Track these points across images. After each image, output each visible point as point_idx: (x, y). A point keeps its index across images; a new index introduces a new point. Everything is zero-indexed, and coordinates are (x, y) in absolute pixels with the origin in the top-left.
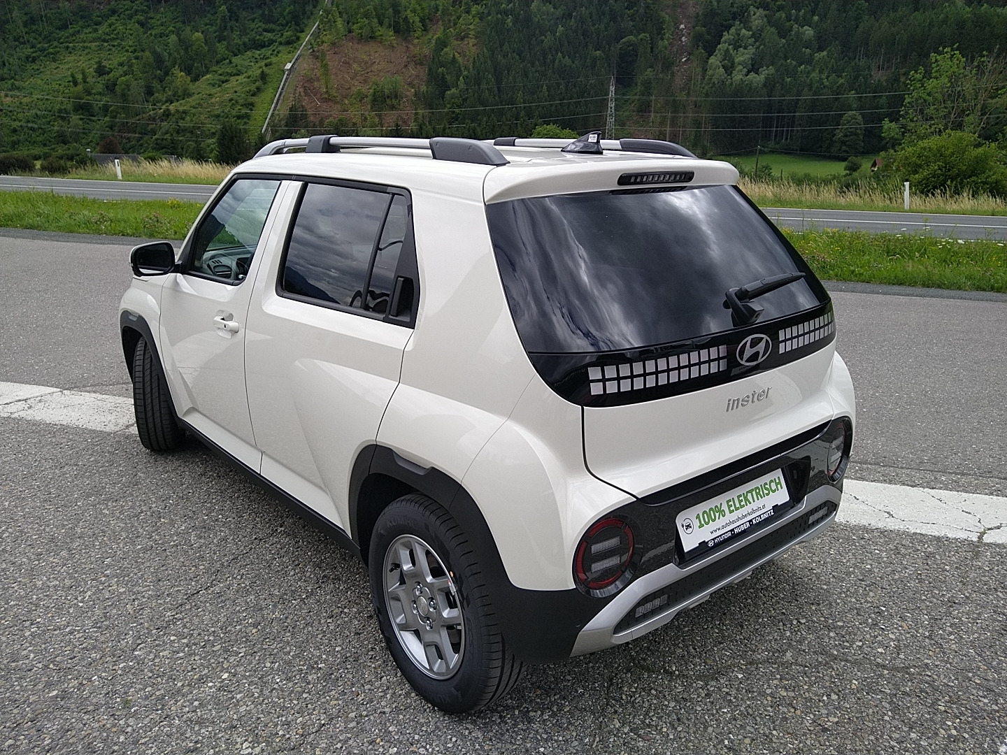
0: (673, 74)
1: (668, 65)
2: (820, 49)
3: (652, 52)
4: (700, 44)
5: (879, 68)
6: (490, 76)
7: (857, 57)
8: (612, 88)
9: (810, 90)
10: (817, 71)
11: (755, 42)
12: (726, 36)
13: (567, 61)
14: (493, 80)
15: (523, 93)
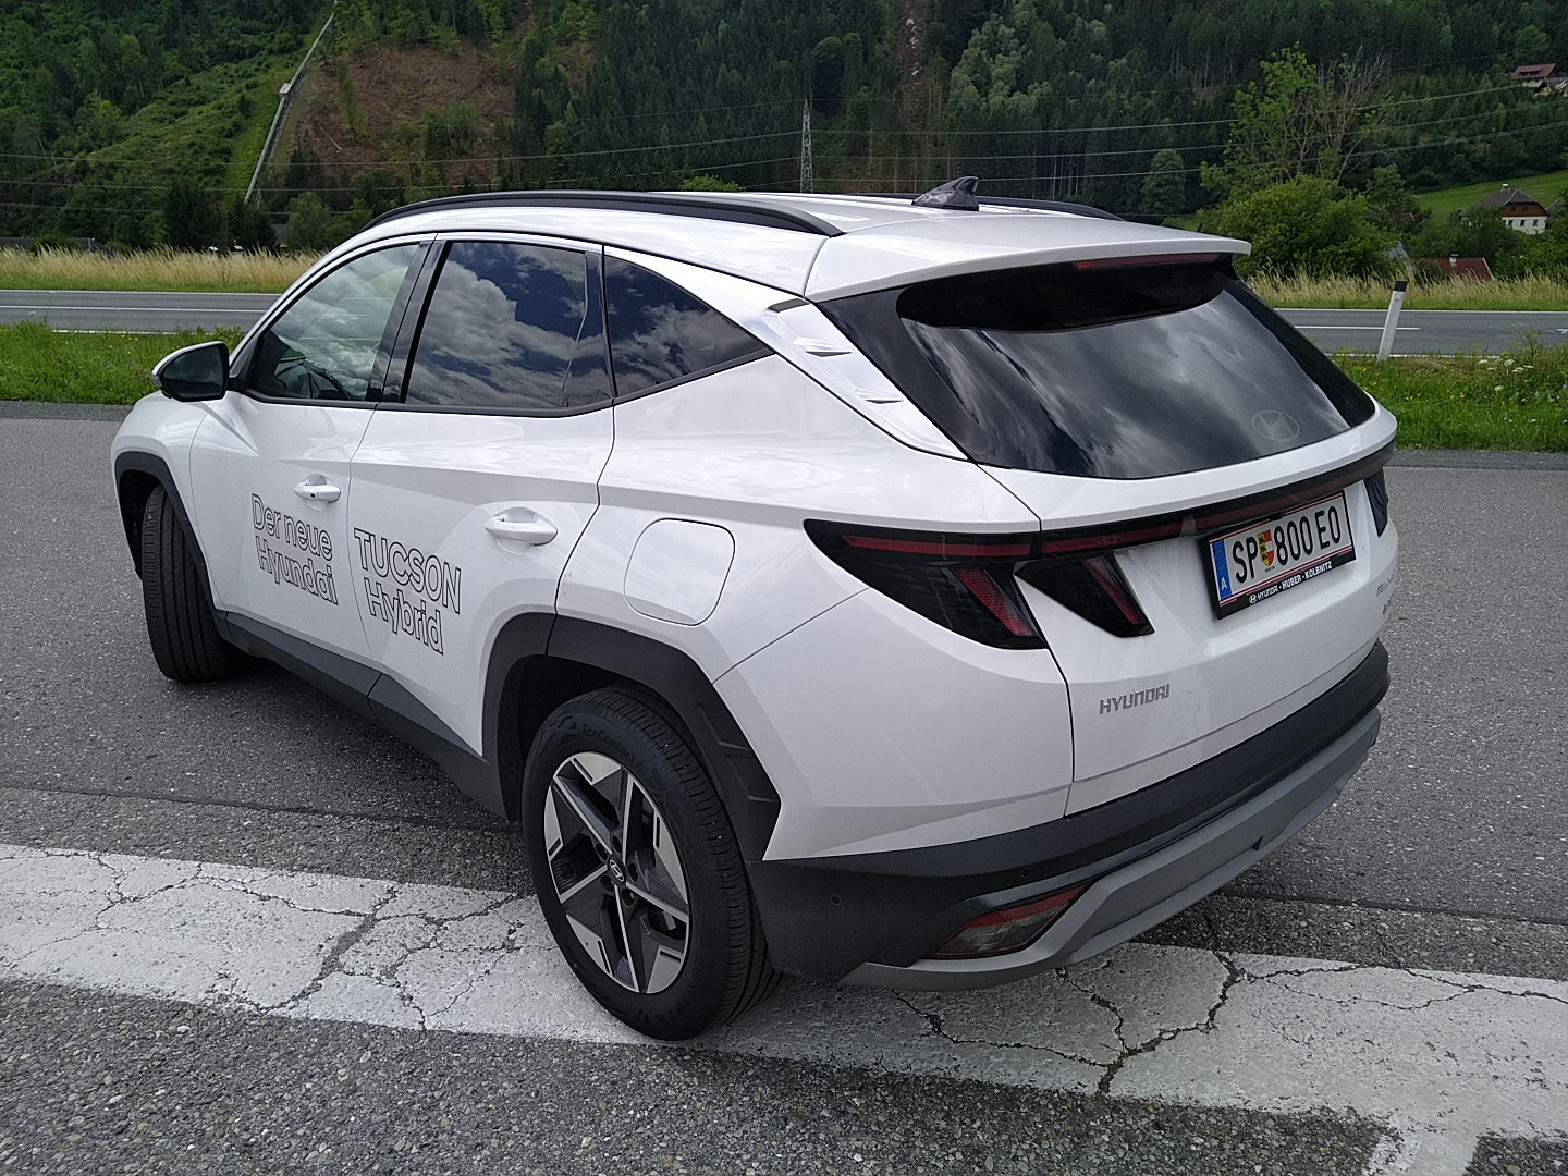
0: (899, 95)
1: (891, 82)
2: (1117, 55)
3: (866, 61)
4: (937, 48)
5: (1203, 82)
6: (615, 102)
7: (1172, 66)
8: (806, 118)
9: (1105, 117)
10: (1113, 89)
11: (1020, 45)
12: (977, 36)
13: (735, 75)
14: (620, 107)
15: (670, 128)
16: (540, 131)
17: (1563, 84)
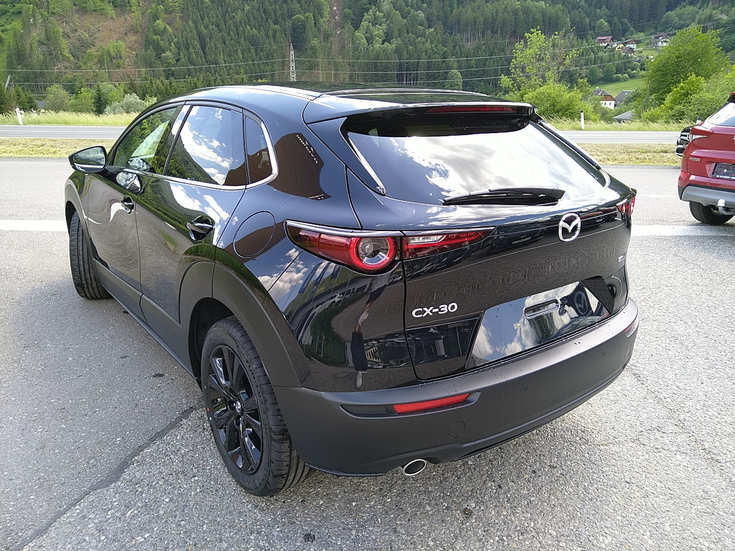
0: (331, 43)
1: (327, 37)
2: (430, 27)
3: (315, 26)
4: (349, 21)
5: (468, 40)
6: (196, 42)
7: (454, 32)
8: (292, 53)
9: (426, 54)
10: (429, 41)
11: (386, 21)
12: (366, 16)
13: (255, 31)
14: (198, 45)
15: (224, 55)
16: (159, 56)
17: (616, 45)
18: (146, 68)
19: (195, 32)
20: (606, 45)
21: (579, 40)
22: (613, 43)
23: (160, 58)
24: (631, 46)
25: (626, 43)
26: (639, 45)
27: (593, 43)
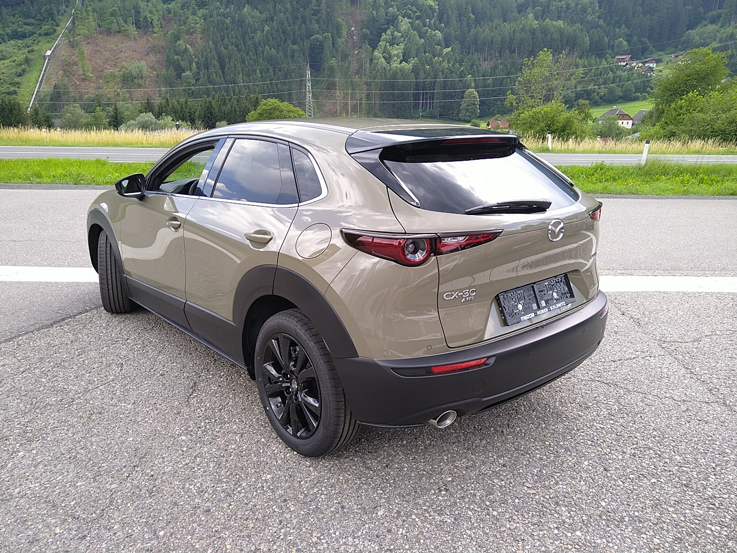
0: (350, 63)
1: (345, 57)
2: (447, 47)
3: (333, 46)
4: (366, 41)
5: (485, 59)
6: (216, 62)
7: (471, 52)
8: (309, 72)
9: (443, 74)
10: (446, 61)
11: (404, 41)
12: (384, 36)
13: (273, 51)
14: (218, 65)
15: (243, 75)
16: (179, 76)
17: (635, 64)
18: (166, 87)
19: (214, 52)
20: (625, 64)
21: (597, 59)
22: (632, 62)
23: (180, 78)
24: (651, 65)
25: (646, 62)
26: (659, 64)
27: (611, 62)
